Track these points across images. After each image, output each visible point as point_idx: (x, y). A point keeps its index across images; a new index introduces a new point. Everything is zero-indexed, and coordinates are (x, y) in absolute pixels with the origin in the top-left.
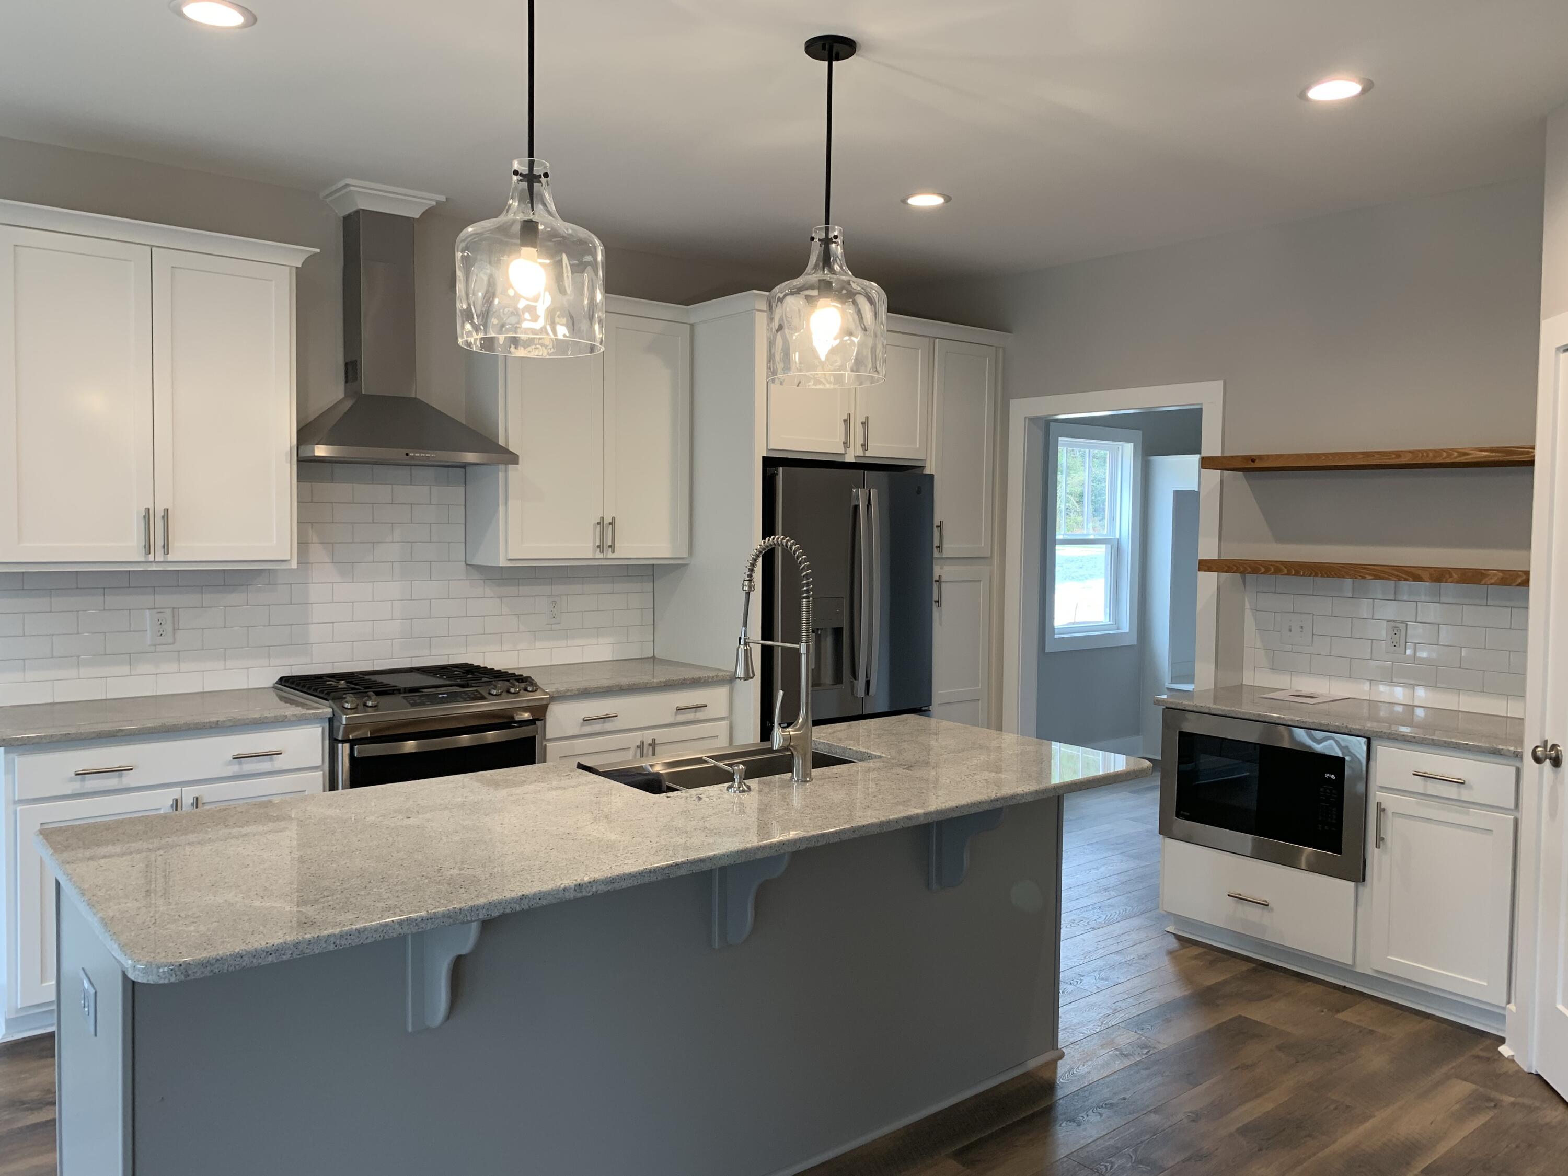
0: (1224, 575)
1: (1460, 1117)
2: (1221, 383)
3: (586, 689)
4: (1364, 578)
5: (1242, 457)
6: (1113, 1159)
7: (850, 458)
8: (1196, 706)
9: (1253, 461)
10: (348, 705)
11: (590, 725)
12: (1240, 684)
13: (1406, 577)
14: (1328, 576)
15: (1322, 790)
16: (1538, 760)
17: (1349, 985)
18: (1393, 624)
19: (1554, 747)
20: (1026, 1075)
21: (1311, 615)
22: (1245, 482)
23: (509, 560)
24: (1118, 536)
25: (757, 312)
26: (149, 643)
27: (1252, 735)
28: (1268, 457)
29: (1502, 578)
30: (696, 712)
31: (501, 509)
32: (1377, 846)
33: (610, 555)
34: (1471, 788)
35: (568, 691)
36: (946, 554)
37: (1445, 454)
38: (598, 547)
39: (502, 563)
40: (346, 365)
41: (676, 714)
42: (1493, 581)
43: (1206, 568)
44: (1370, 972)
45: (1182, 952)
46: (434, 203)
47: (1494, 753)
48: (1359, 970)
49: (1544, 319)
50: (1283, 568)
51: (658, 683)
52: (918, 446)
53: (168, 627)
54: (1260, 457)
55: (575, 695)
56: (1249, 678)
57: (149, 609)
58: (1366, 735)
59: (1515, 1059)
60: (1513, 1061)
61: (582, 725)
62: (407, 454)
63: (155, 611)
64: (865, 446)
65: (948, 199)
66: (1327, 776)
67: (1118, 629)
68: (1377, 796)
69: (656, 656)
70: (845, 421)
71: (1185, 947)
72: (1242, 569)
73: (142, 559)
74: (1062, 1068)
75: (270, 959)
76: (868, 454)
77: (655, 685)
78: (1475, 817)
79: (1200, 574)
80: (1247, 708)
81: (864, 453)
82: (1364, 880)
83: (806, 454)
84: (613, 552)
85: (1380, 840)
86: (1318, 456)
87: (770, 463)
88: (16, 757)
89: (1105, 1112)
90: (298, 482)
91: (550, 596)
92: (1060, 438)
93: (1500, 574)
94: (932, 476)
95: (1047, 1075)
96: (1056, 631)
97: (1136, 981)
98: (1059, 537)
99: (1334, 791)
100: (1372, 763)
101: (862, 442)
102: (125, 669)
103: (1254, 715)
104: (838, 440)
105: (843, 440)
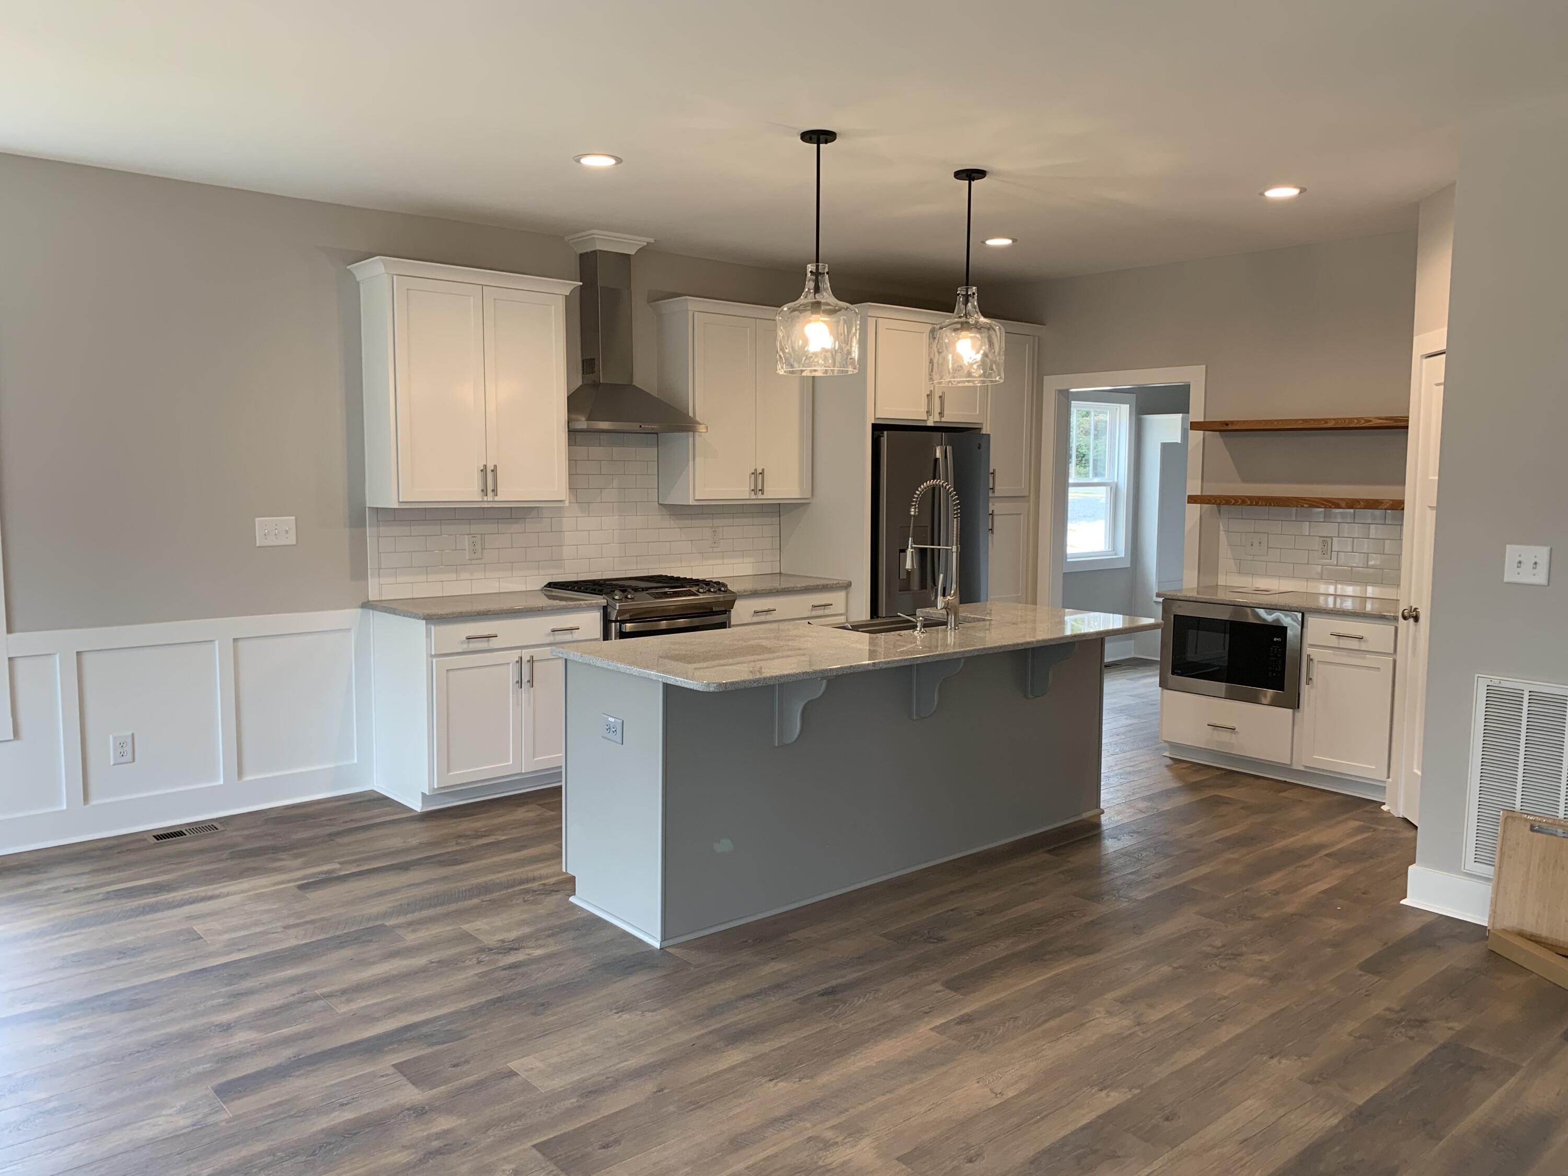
0: (1206, 506)
1: (1350, 835)
2: (1204, 366)
3: (756, 591)
4: (1302, 506)
5: (1219, 422)
6: (1142, 853)
7: (930, 423)
8: (1186, 597)
9: (1227, 425)
10: (617, 597)
11: (758, 616)
12: (1216, 584)
13: (1330, 505)
14: (1278, 506)
15: (1272, 649)
16: (1405, 618)
17: (1288, 780)
18: (1324, 539)
19: (1416, 609)
20: (1083, 820)
21: (1267, 535)
22: (1221, 439)
23: (697, 500)
24: (1116, 480)
25: (869, 318)
26: (467, 558)
27: (1224, 615)
28: (1238, 422)
29: (1392, 505)
30: (824, 609)
31: (691, 463)
32: (1308, 684)
33: (761, 496)
34: (1367, 641)
35: (745, 591)
36: (996, 494)
37: (1356, 421)
38: (752, 490)
39: (691, 502)
40: (583, 361)
41: (812, 610)
42: (1386, 507)
43: (1193, 501)
44: (1302, 768)
45: (1175, 766)
46: (646, 244)
47: (1382, 618)
48: (1295, 767)
49: (1417, 335)
50: (1247, 500)
51: (800, 587)
52: (978, 413)
53: (478, 547)
54: (1232, 423)
55: (749, 595)
56: (1222, 581)
57: (467, 534)
58: (1301, 611)
59: (1391, 812)
60: (1389, 813)
61: (753, 616)
62: (641, 426)
63: (470, 536)
64: (941, 414)
65: (1014, 240)
66: (1275, 639)
67: (1115, 555)
68: (1307, 651)
69: (782, 571)
70: (928, 395)
71: (1177, 764)
72: (1218, 502)
73: (480, 499)
74: (1103, 818)
75: (755, 684)
76: (943, 420)
77: (799, 589)
78: (1369, 660)
79: (1188, 505)
80: (1222, 596)
81: (941, 419)
82: (1298, 708)
83: (900, 421)
84: (763, 494)
85: (1309, 680)
86: (1271, 422)
87: (878, 429)
88: (433, 627)
89: (1135, 835)
90: (569, 446)
91: (712, 527)
92: (1072, 402)
93: (1391, 502)
94: (989, 435)
95: (1095, 820)
96: (1068, 557)
97: (1145, 780)
98: (1071, 481)
99: (1280, 650)
100: (1305, 630)
101: (939, 411)
102: (453, 576)
103: (1227, 601)
104: (923, 410)
105: (926, 410)
